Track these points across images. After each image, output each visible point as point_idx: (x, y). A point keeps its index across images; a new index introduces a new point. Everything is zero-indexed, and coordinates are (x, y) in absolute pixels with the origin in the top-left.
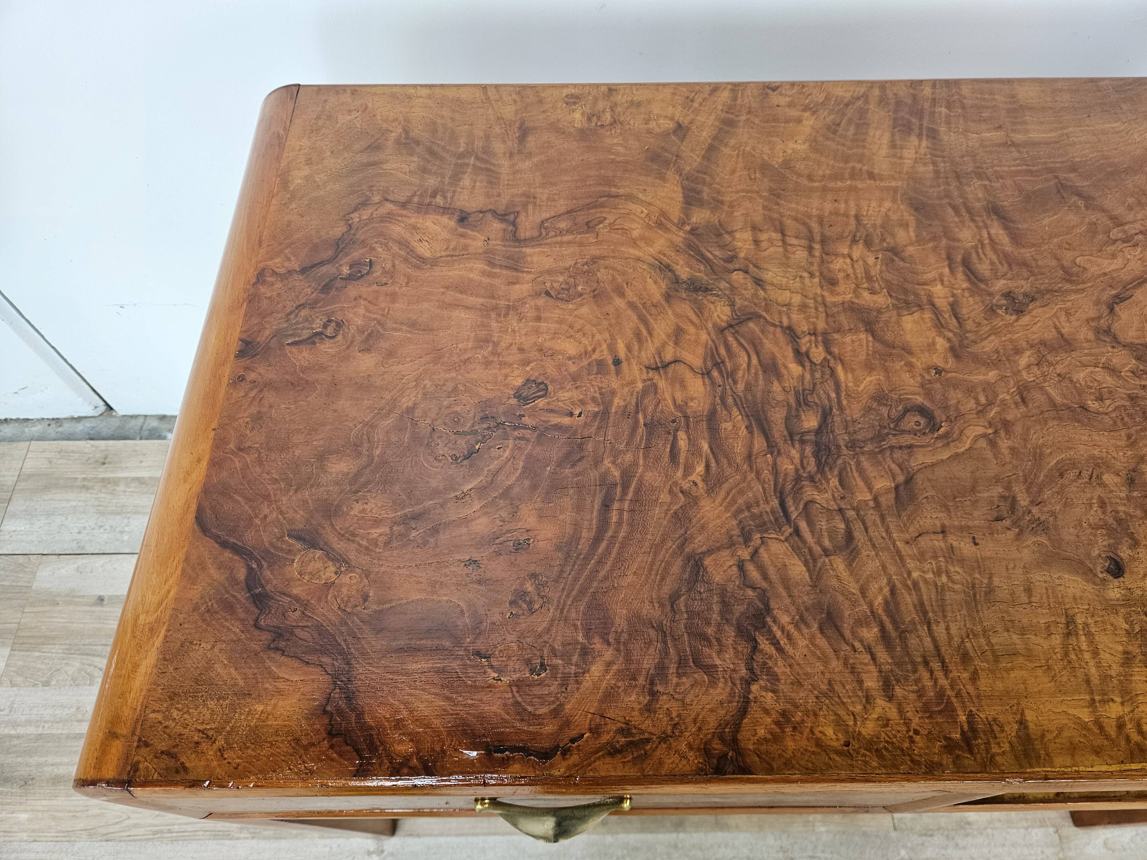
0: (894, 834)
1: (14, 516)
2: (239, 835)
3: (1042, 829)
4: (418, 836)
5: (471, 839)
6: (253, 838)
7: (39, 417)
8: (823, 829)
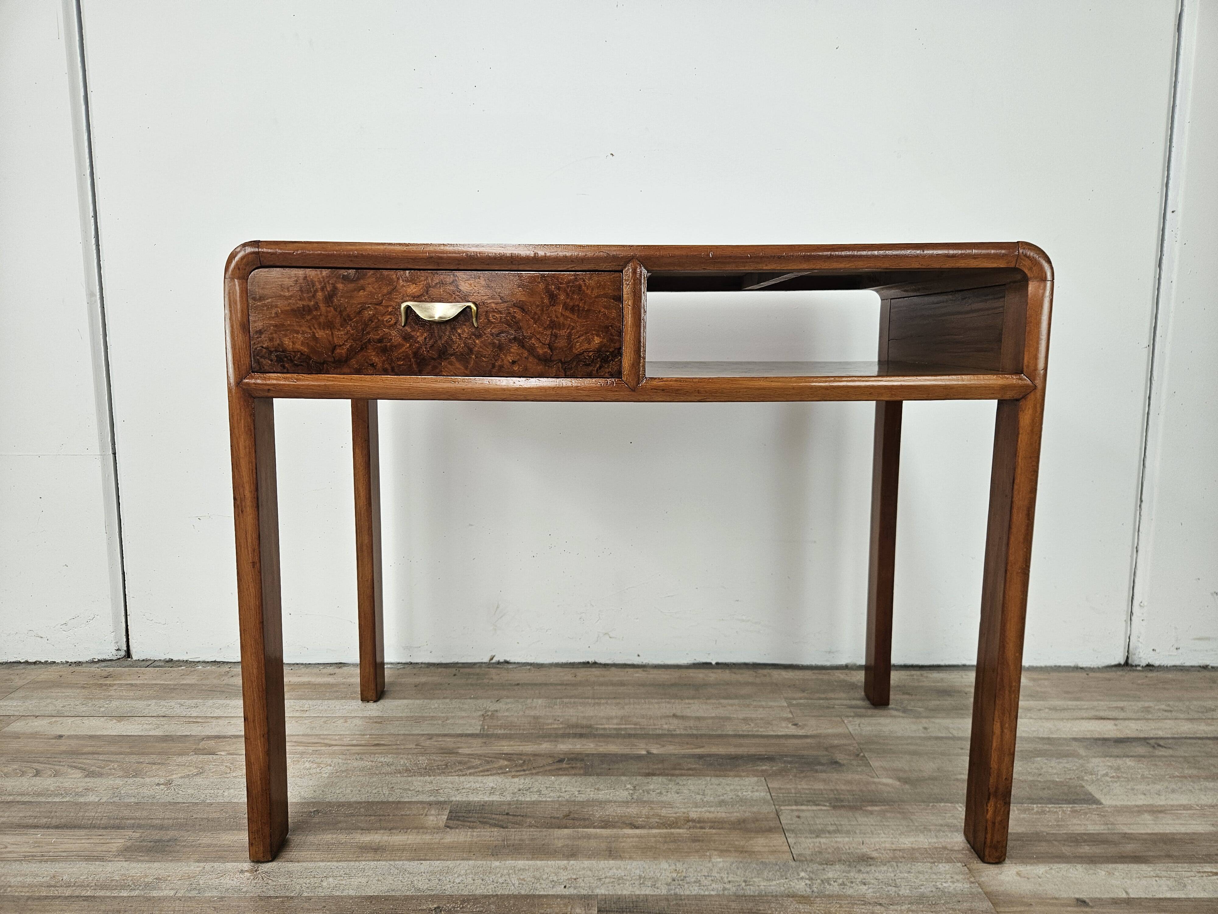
0: (793, 864)
1: (12, 699)
2: (113, 859)
3: (950, 864)
4: (298, 862)
5: (352, 863)
6: (126, 861)
7: (64, 661)
8: (719, 860)
